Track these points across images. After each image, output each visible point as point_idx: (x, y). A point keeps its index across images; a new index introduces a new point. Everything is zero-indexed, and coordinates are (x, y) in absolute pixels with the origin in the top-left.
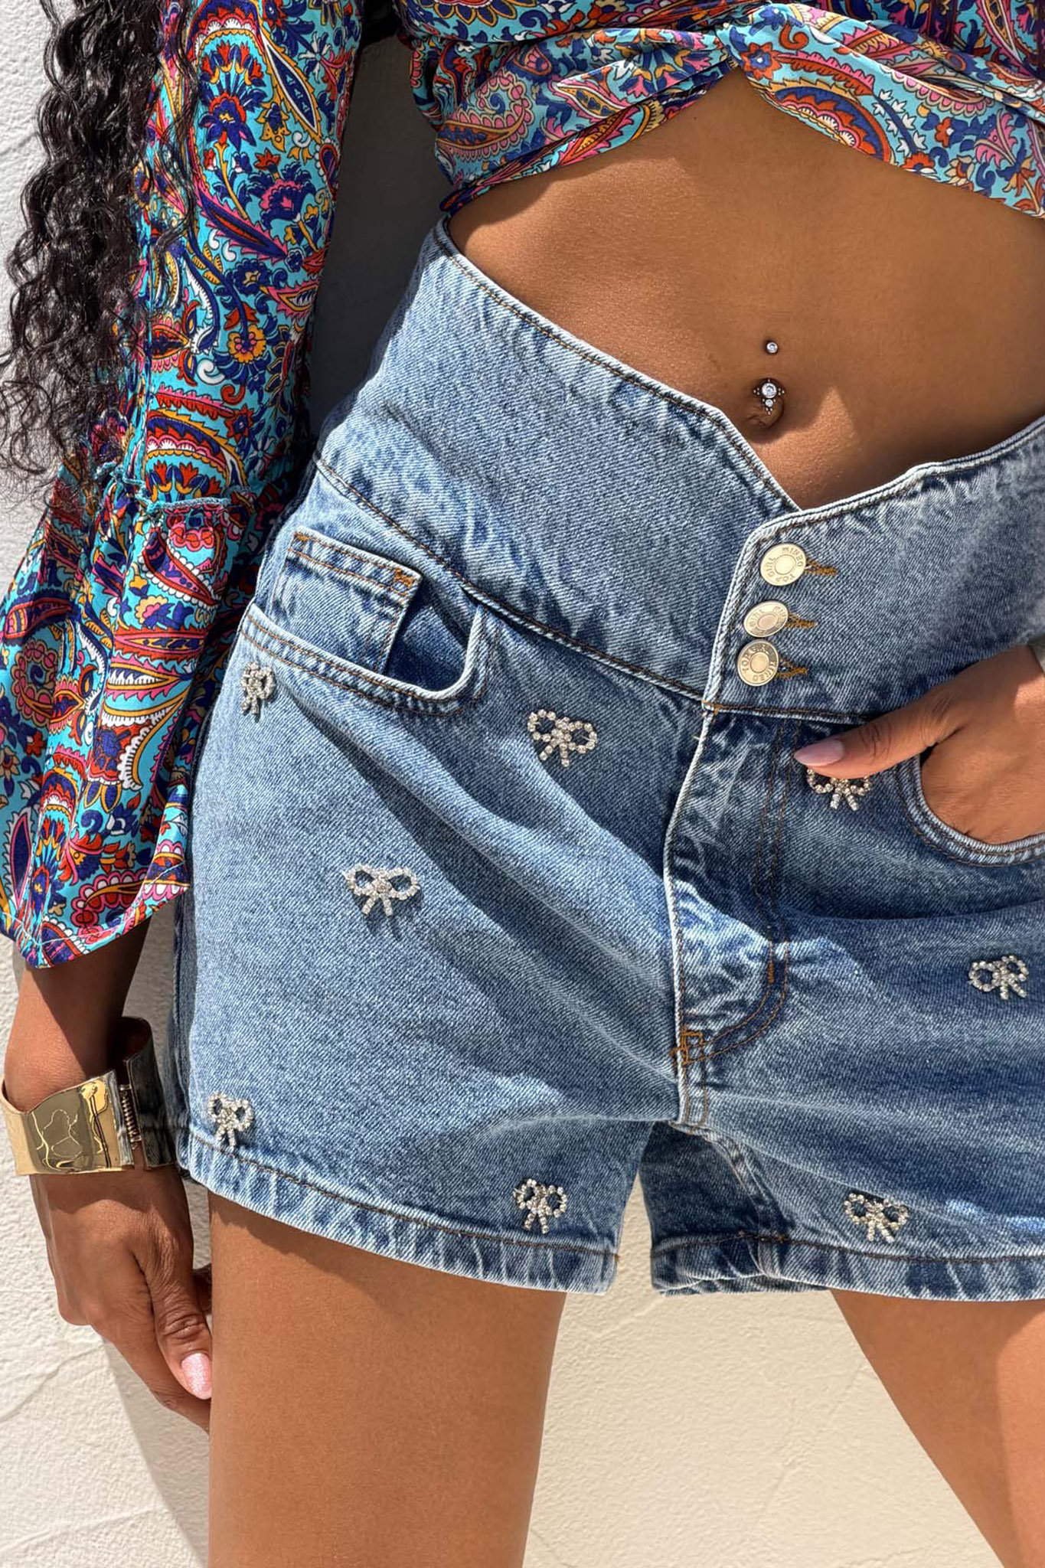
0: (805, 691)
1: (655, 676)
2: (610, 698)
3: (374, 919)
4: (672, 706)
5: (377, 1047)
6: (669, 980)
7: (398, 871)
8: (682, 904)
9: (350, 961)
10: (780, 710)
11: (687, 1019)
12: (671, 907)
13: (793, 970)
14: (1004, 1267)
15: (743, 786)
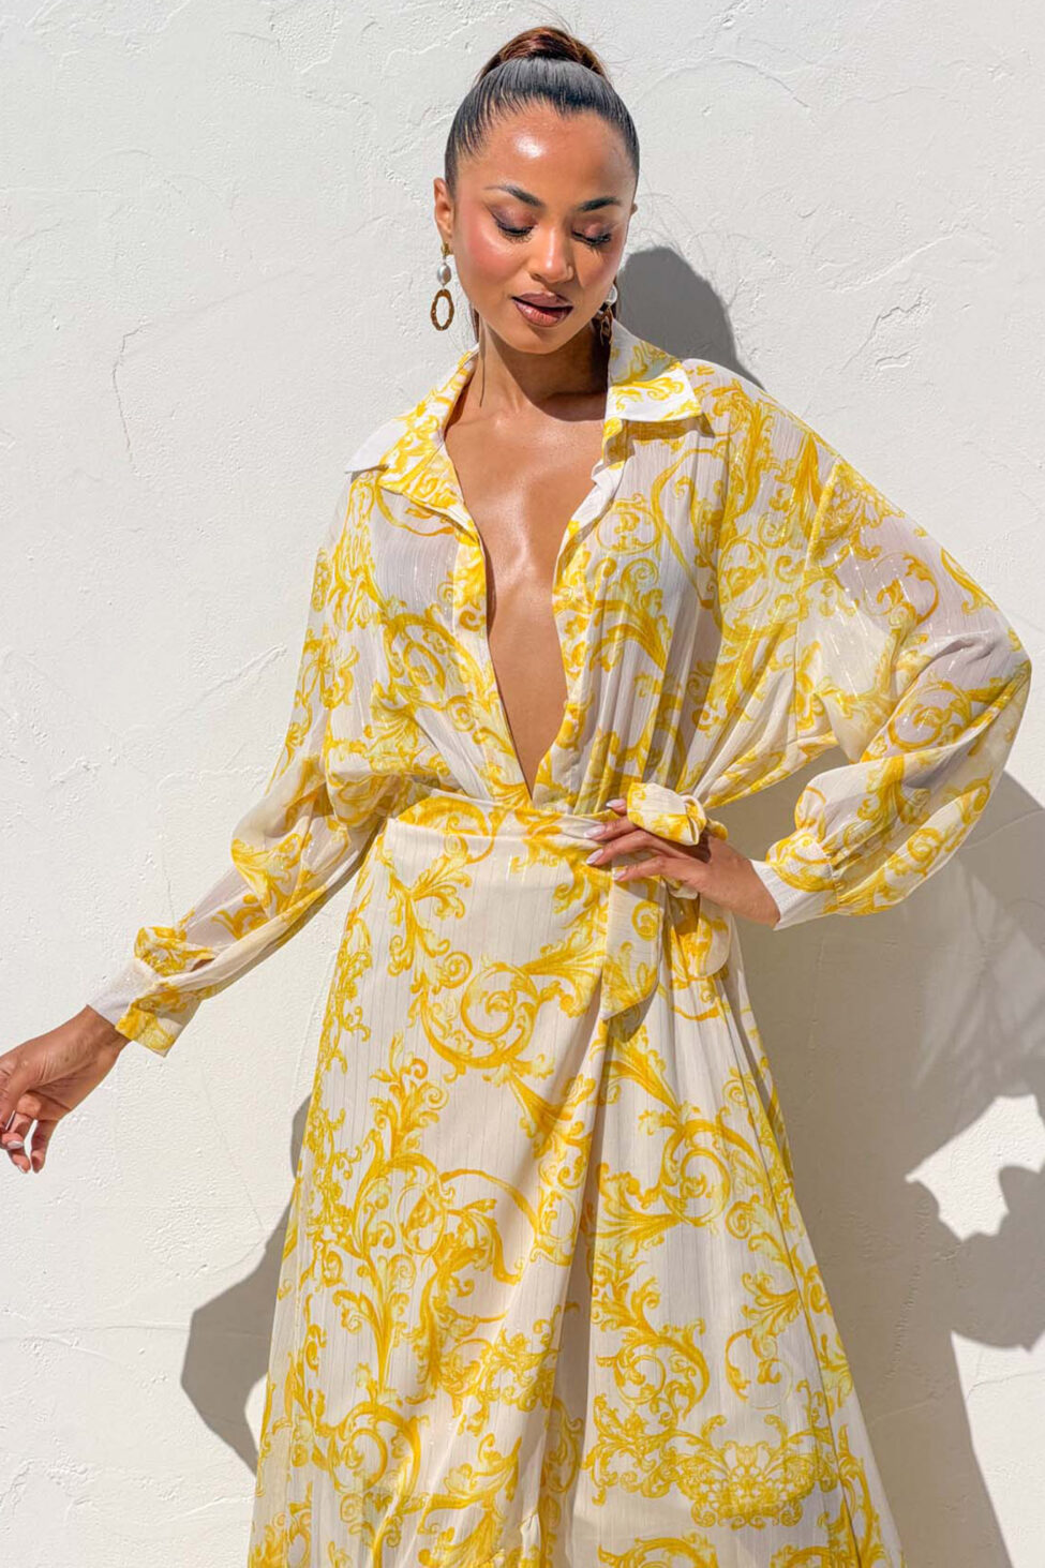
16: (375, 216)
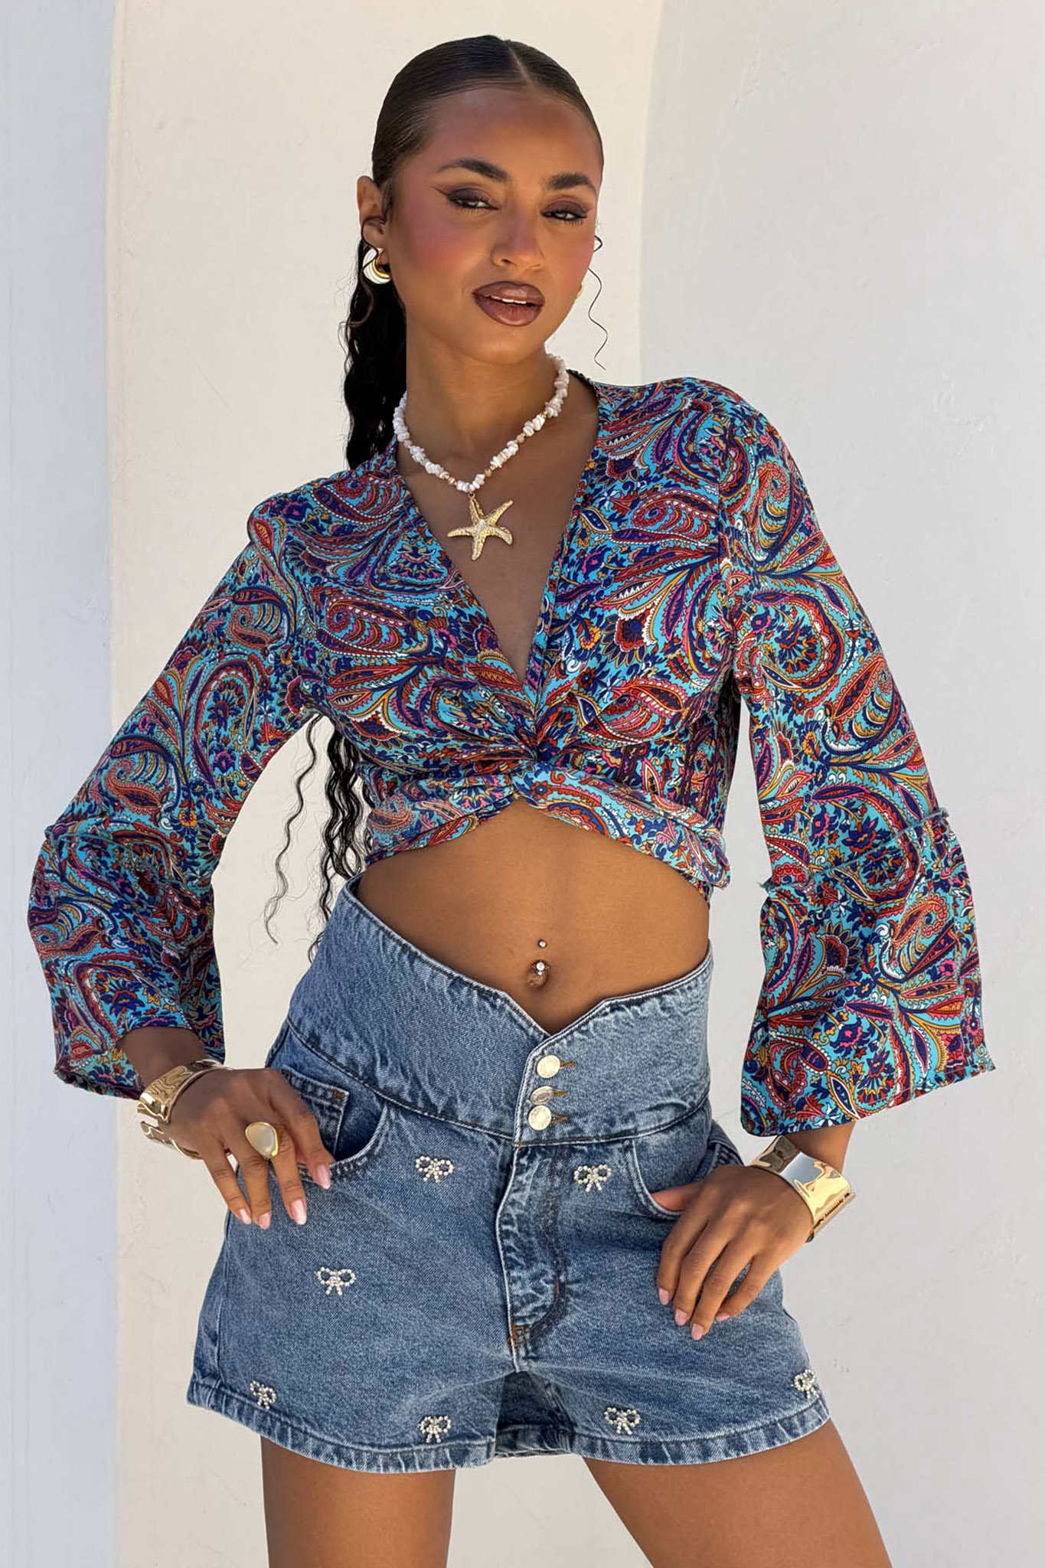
0: (568, 1129)
1: (485, 1129)
2: (460, 1144)
4: (495, 1143)
6: (504, 1298)
8: (508, 1255)
10: (555, 1141)
13: (570, 1287)
14: (693, 1445)
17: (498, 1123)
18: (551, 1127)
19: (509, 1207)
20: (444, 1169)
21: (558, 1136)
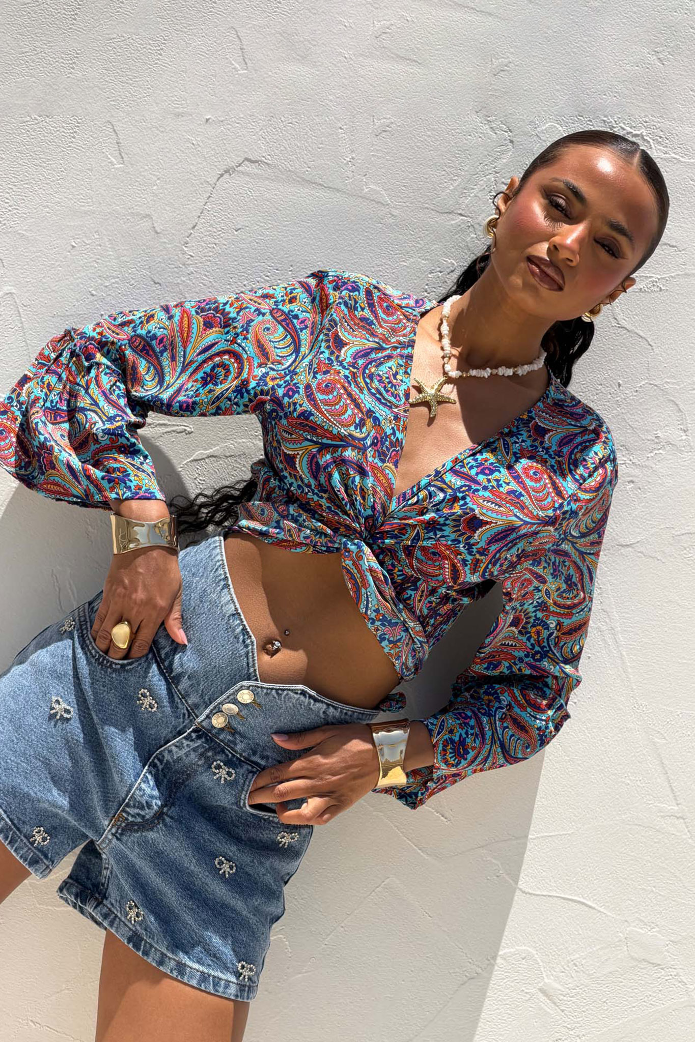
3: (52, 717)
5: (25, 754)
6: (127, 795)
7: (68, 708)
8: (147, 774)
9: (36, 724)
10: (218, 739)
11: (124, 811)
12: (143, 773)
13: (166, 817)
15: (192, 753)
16: (463, 212)
17: (196, 706)
18: (222, 730)
19: (166, 752)
20: (151, 706)
21: (221, 737)
